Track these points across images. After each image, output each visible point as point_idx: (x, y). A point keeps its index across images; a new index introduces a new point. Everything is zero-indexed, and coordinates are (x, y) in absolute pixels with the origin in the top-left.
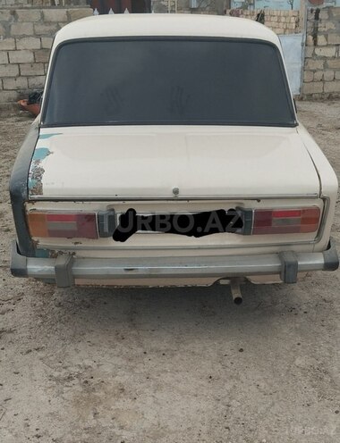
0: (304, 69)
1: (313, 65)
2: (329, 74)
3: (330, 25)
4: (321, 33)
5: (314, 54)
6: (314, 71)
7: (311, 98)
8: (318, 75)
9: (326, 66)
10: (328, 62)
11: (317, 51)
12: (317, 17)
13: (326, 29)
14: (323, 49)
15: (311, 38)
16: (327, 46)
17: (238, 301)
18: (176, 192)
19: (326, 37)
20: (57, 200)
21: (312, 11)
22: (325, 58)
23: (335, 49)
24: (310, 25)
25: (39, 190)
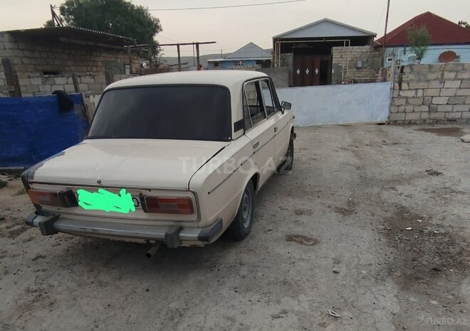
0: (391, 105)
1: (397, 102)
2: (409, 108)
3: (412, 76)
4: (404, 82)
5: (399, 95)
6: (399, 106)
7: (395, 123)
8: (402, 109)
9: (407, 103)
10: (409, 100)
11: (401, 93)
12: (402, 71)
13: (408, 79)
14: (406, 92)
15: (397, 85)
16: (409, 89)
17: (149, 256)
18: (99, 182)
19: (408, 84)
20: (41, 183)
21: (398, 67)
22: (407, 98)
23: (414, 92)
24: (397, 76)
25: (32, 177)
